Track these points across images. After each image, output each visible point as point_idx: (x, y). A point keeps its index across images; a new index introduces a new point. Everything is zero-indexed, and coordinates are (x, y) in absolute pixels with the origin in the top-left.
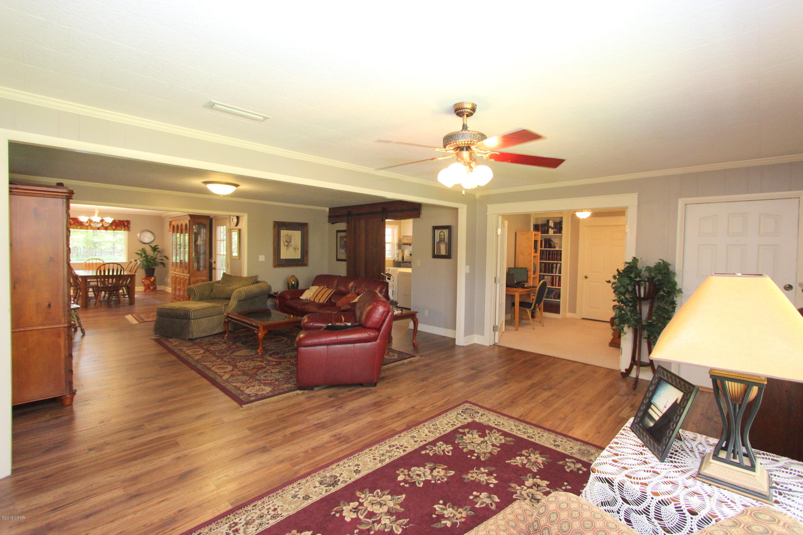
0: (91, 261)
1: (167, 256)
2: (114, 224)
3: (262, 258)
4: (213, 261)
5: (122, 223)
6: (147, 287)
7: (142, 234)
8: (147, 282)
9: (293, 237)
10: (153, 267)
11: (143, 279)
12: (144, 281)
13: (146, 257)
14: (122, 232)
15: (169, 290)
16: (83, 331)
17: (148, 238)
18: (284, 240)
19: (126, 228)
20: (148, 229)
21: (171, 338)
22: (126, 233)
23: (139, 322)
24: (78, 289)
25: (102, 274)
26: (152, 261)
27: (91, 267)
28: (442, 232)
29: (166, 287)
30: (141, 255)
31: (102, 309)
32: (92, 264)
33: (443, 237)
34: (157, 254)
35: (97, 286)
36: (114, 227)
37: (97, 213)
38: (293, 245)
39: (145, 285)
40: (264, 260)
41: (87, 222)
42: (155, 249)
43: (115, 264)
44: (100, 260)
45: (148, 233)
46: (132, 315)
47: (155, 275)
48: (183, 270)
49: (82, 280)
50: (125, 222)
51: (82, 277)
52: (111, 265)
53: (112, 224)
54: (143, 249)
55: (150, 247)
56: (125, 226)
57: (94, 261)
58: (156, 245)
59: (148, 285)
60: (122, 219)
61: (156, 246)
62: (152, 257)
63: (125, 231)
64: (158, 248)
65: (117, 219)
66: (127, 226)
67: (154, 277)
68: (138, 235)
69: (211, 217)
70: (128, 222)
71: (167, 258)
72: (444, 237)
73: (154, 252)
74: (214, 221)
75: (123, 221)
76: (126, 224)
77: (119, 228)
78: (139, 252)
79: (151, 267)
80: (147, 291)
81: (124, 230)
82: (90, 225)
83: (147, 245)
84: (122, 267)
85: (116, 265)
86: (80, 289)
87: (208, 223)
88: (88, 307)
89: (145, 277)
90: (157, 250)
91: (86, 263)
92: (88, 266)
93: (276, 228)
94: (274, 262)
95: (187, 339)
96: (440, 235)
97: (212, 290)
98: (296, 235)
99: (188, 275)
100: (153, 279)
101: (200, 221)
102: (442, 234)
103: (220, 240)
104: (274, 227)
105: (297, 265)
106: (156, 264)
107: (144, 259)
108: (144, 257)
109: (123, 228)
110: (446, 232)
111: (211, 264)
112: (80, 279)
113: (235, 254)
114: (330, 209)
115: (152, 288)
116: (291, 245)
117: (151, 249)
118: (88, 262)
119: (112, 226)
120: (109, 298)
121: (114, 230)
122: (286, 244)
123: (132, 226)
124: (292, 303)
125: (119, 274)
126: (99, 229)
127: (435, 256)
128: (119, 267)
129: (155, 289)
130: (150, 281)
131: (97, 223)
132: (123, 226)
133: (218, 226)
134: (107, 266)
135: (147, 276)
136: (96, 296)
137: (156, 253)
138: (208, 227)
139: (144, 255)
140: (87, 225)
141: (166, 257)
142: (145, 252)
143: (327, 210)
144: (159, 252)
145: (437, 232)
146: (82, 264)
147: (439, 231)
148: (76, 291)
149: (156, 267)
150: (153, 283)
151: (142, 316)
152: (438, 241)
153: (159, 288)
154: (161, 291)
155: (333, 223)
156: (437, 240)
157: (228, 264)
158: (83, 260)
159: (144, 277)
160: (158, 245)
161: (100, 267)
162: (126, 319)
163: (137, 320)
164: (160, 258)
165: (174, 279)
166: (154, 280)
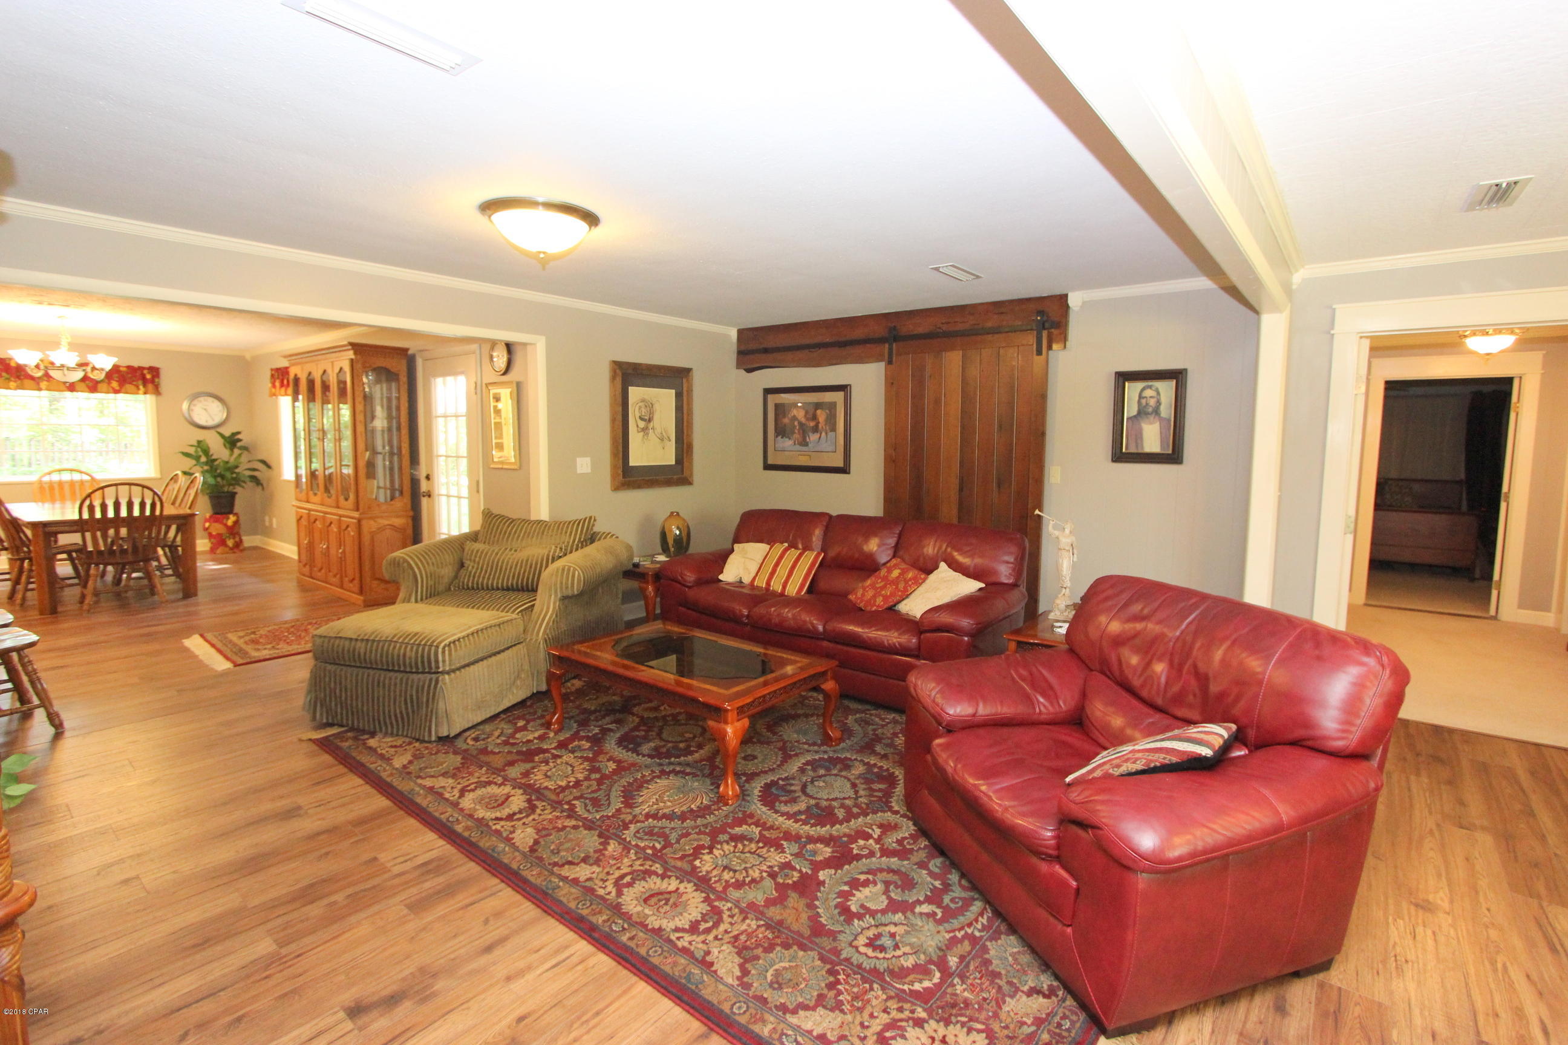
0: (55, 477)
1: (265, 459)
2: (115, 376)
3: (584, 465)
4: (422, 472)
5: (138, 373)
6: (218, 542)
7: (195, 402)
8: (217, 528)
9: (657, 407)
10: (231, 488)
11: (206, 520)
12: (207, 525)
13: (211, 462)
14: (141, 397)
15: (288, 549)
16: (54, 720)
17: (209, 412)
18: (638, 415)
19: (150, 386)
20: (211, 390)
21: (373, 734)
22: (150, 399)
23: (236, 665)
24: (22, 560)
25: (98, 515)
26: (228, 475)
27: (57, 492)
28: (1150, 387)
29: (266, 539)
30: (197, 458)
31: (104, 618)
32: (61, 484)
33: (1152, 402)
34: (240, 455)
35: (82, 550)
36: (115, 384)
37: (64, 342)
38: (658, 430)
39: (210, 536)
40: (589, 471)
41: (37, 366)
42: (232, 442)
43: (133, 487)
44: (81, 472)
45: (211, 399)
46: (202, 636)
47: (237, 509)
48: (337, 501)
49: (34, 535)
50: (145, 372)
51: (34, 525)
52: (123, 490)
53: (110, 375)
54: (199, 442)
55: (218, 436)
56: (145, 382)
57: (66, 477)
58: (235, 431)
59: (219, 535)
60: (136, 364)
61: (234, 434)
62: (227, 462)
63: (148, 396)
64: (240, 440)
65: (125, 362)
66: (152, 381)
67: (236, 514)
68: (185, 406)
69: (410, 352)
70: (155, 371)
71: (269, 467)
72: (1159, 403)
73: (232, 450)
74: (419, 362)
75: (141, 369)
76: (148, 376)
77: (128, 386)
78: (192, 451)
79: (226, 489)
80: (218, 551)
81: (145, 393)
82: (47, 376)
83: (213, 433)
84: (155, 493)
85: (136, 490)
86: (31, 559)
87: (401, 367)
88: (60, 609)
89: (211, 517)
90: (239, 444)
91: (40, 482)
92: (47, 491)
93: (619, 380)
94: (614, 477)
95: (433, 738)
96: (1140, 397)
97: (462, 565)
98: (664, 399)
99: (356, 514)
100: (232, 519)
101: (381, 362)
102: (1148, 393)
103: (446, 416)
104: (613, 378)
105: (669, 483)
106: (237, 481)
107: (206, 468)
108: (206, 463)
109: (141, 387)
110: (1166, 390)
111: (415, 483)
112: (29, 533)
113: (509, 453)
114: (741, 332)
115: (230, 543)
116: (653, 428)
117: (221, 441)
118: (46, 479)
119: (109, 383)
120: (117, 581)
121: (116, 392)
122: (642, 424)
123: (165, 380)
124: (704, 596)
125: (148, 513)
126: (72, 387)
127: (1119, 456)
128: (149, 495)
129: (238, 545)
130: (226, 525)
131: (69, 369)
132: (140, 382)
133: (435, 376)
134: (110, 493)
135: (216, 513)
136: (82, 579)
137: (237, 452)
138: (404, 379)
139: (203, 459)
140: (39, 374)
141: (264, 462)
142: (206, 452)
143: (733, 334)
144: (245, 448)
145: (1132, 390)
146: (30, 484)
147: (1140, 385)
148: (18, 563)
149: (238, 489)
150: (234, 531)
151: (232, 637)
152: (1134, 412)
153: (248, 541)
154: (255, 548)
155: (749, 371)
156: (1130, 409)
157: (478, 482)
158: (31, 473)
159: (208, 515)
160: (239, 433)
161: (89, 496)
162: (187, 650)
163: (227, 658)
164: (251, 466)
165: (304, 522)
166: (236, 523)
